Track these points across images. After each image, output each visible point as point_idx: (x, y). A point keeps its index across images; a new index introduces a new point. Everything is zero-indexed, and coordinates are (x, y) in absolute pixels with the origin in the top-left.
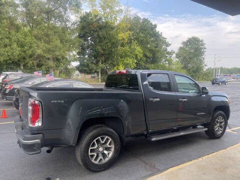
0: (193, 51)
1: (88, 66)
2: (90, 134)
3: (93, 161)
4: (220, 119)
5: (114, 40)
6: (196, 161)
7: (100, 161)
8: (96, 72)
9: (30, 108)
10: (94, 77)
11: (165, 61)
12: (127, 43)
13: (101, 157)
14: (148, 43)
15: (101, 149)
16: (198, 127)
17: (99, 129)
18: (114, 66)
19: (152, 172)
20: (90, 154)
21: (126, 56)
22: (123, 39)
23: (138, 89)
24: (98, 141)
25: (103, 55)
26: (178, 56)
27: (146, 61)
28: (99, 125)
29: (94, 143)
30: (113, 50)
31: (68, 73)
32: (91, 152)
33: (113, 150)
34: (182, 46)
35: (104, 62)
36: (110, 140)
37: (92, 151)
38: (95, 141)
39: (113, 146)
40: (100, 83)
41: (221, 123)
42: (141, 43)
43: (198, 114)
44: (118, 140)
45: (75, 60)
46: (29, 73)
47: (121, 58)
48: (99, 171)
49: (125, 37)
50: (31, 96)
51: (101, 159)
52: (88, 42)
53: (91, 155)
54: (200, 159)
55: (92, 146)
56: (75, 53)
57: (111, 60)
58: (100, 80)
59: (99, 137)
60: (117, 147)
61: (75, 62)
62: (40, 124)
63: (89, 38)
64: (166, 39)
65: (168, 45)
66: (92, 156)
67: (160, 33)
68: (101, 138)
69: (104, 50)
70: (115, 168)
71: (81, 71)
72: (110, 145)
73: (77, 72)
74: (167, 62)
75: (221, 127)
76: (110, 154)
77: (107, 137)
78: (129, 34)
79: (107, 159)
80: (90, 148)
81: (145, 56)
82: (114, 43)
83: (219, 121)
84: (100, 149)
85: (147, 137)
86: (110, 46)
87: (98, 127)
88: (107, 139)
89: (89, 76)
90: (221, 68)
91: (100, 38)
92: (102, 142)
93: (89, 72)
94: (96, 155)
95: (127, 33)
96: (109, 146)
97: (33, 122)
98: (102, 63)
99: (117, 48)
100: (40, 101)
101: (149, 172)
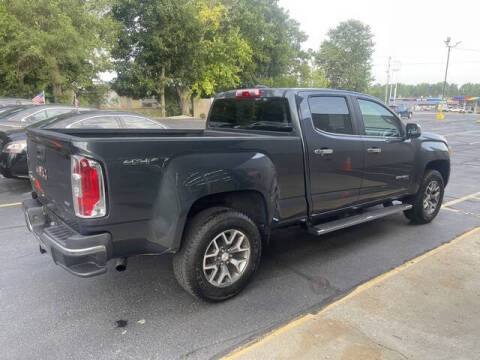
0: (348, 50)
1: (135, 80)
2: (206, 228)
3: (211, 281)
4: (433, 187)
5: (190, 24)
6: (401, 269)
7: (224, 281)
8: (154, 93)
9: (77, 176)
10: (149, 105)
11: (295, 71)
12: (219, 30)
13: (225, 272)
14: (261, 32)
15: (225, 257)
16: (394, 202)
17: (223, 216)
18: (193, 81)
19: (327, 296)
20: (205, 268)
21: (218, 59)
22: (211, 22)
23: (289, 130)
24: (220, 241)
25: (169, 56)
26: (320, 60)
27: (258, 70)
28: (221, 209)
29: (213, 246)
30: (190, 46)
31: (93, 96)
32: (207, 264)
33: (247, 256)
34: (328, 39)
35: (172, 71)
36: (242, 238)
37: (210, 261)
38: (214, 240)
39: (247, 250)
40: (164, 117)
41: (434, 193)
42: (248, 31)
43: (398, 177)
44: (258, 236)
45: (107, 68)
46: (7, 96)
47: (207, 64)
48: (223, 301)
49: (213, 18)
50: (76, 151)
51: (226, 277)
52: (135, 28)
53: (207, 271)
54: (409, 264)
55: (208, 253)
56: (105, 53)
57: (187, 68)
58: (164, 111)
59: (223, 234)
60: (256, 251)
61: (107, 72)
62: (103, 212)
63: (136, 19)
64: (298, 24)
65: (302, 37)
66: (209, 272)
67: (285, 11)
68: (226, 234)
69: (169, 45)
70: (253, 292)
71: (121, 92)
72: (241, 247)
73: (113, 94)
74: (299, 74)
75: (433, 200)
76: (242, 266)
77: (236, 232)
78: (223, 11)
79: (237, 276)
80: (206, 257)
81: (256, 59)
82: (190, 31)
83: (431, 189)
84: (223, 256)
85: (306, 228)
86: (182, 37)
87: (218, 213)
88: (238, 236)
89: (139, 103)
90: (399, 85)
91: (159, 18)
92: (228, 243)
93: (140, 94)
94: (216, 269)
95: (217, 9)
96: (240, 250)
97: (88, 208)
98: (167, 75)
99: (198, 41)
100: (98, 161)
101: (323, 297)
